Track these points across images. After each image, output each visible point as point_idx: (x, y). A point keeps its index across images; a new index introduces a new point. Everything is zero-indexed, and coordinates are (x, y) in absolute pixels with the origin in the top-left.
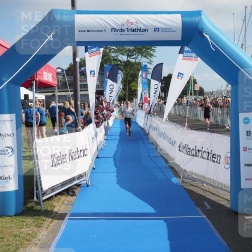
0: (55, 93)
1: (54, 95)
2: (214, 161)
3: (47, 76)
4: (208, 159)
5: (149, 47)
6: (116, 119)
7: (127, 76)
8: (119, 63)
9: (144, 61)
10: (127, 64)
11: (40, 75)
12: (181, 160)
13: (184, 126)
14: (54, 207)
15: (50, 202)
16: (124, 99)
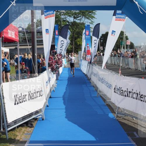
0: (17, 47)
1: (16, 48)
2: (142, 101)
3: (11, 34)
4: (137, 99)
5: (91, 11)
6: (65, 67)
7: (73, 33)
8: (67, 23)
9: (87, 22)
10: (74, 24)
11: (5, 32)
12: (116, 99)
13: (118, 73)
14: (16, 136)
15: (13, 132)
16: (71, 52)
